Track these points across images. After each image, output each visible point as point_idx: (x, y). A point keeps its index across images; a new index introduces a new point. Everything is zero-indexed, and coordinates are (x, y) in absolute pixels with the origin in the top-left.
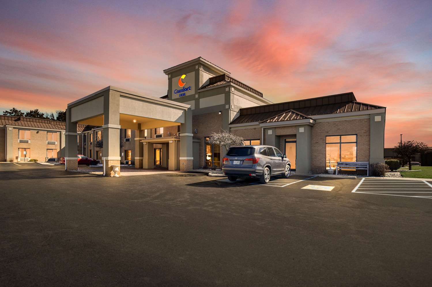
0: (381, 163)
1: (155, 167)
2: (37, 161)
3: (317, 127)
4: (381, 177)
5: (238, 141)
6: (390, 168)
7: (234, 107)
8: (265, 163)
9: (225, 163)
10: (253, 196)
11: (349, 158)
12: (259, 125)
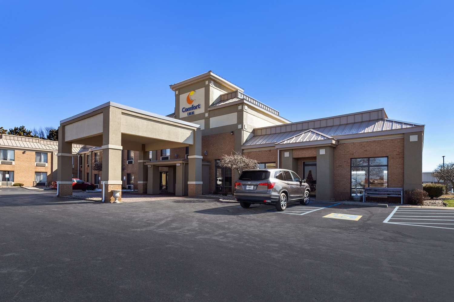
0: (418, 190)
1: (161, 192)
2: (23, 185)
3: (340, 149)
4: (418, 205)
5: (251, 165)
6: (429, 196)
7: (248, 127)
8: (281, 188)
9: (237, 188)
10: (269, 224)
11: (379, 183)
12: (275, 146)
